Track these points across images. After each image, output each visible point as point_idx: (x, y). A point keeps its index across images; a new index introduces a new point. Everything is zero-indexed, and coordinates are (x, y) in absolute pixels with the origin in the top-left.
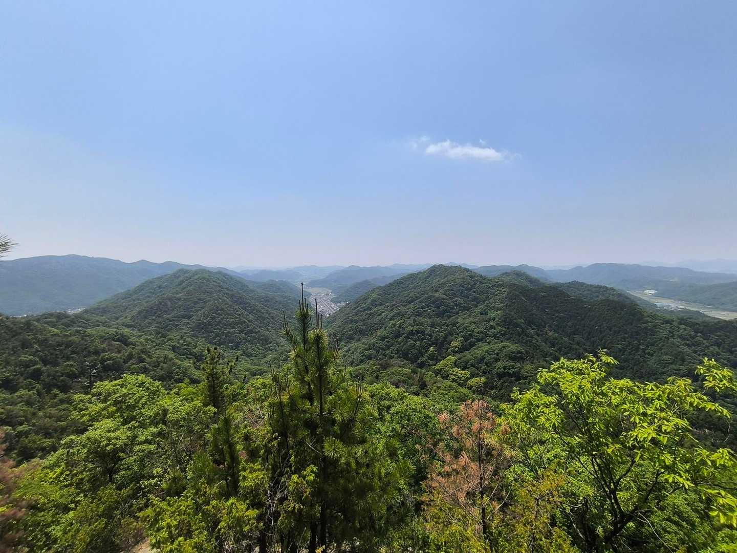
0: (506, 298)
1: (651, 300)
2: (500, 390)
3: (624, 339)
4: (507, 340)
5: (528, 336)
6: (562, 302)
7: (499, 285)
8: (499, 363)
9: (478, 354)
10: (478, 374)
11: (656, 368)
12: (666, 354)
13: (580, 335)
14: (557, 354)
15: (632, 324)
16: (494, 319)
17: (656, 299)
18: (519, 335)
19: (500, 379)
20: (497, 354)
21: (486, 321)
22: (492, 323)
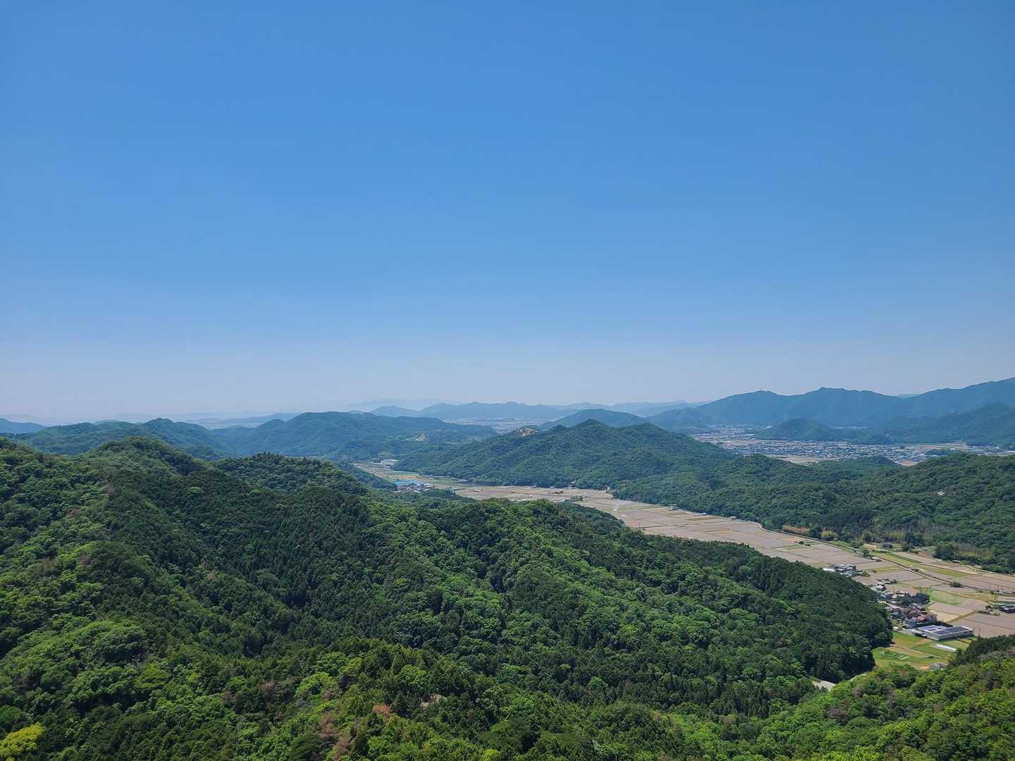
0: (107, 508)
1: (390, 477)
2: (82, 743)
3: (341, 559)
4: (107, 610)
5: (157, 593)
6: (232, 504)
7: (89, 478)
8: (82, 677)
9: (22, 666)
10: (23, 719)
11: (388, 603)
12: (401, 576)
13: (268, 567)
14: (222, 618)
15: (353, 531)
16: (72, 567)
17: (398, 474)
18: (138, 592)
19: (82, 716)
20: (77, 655)
21: (49, 574)
22: (66, 576)
